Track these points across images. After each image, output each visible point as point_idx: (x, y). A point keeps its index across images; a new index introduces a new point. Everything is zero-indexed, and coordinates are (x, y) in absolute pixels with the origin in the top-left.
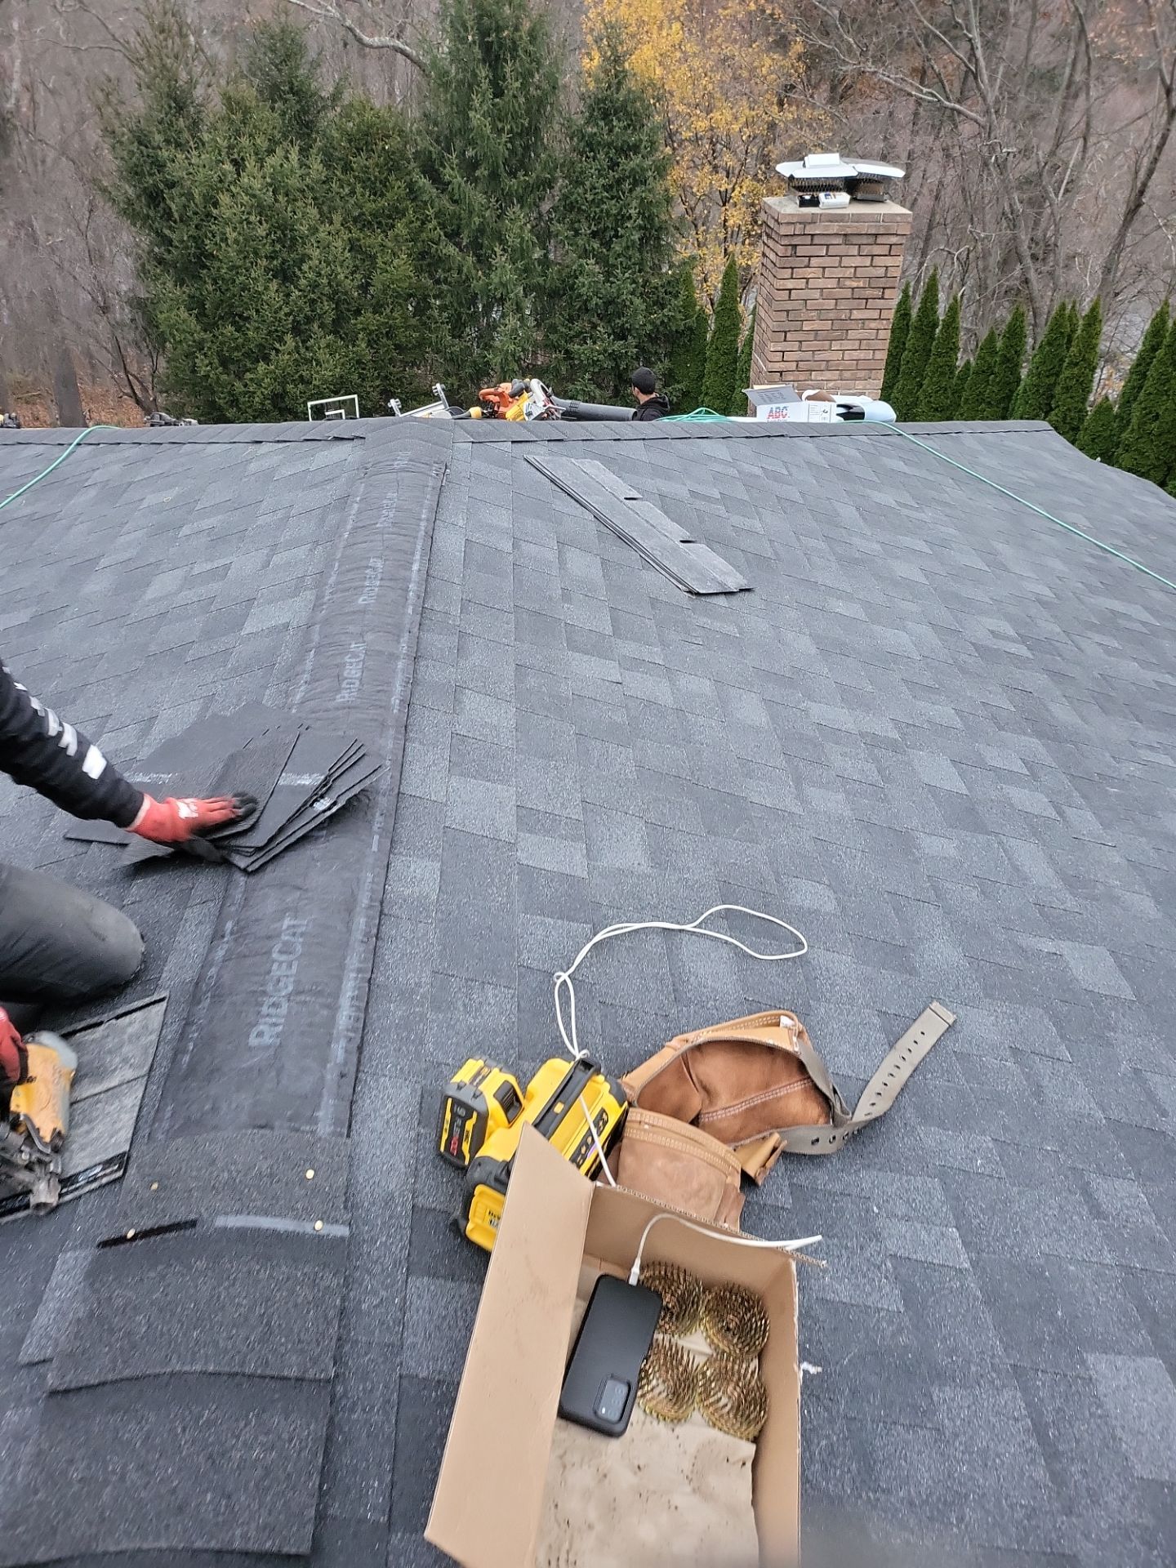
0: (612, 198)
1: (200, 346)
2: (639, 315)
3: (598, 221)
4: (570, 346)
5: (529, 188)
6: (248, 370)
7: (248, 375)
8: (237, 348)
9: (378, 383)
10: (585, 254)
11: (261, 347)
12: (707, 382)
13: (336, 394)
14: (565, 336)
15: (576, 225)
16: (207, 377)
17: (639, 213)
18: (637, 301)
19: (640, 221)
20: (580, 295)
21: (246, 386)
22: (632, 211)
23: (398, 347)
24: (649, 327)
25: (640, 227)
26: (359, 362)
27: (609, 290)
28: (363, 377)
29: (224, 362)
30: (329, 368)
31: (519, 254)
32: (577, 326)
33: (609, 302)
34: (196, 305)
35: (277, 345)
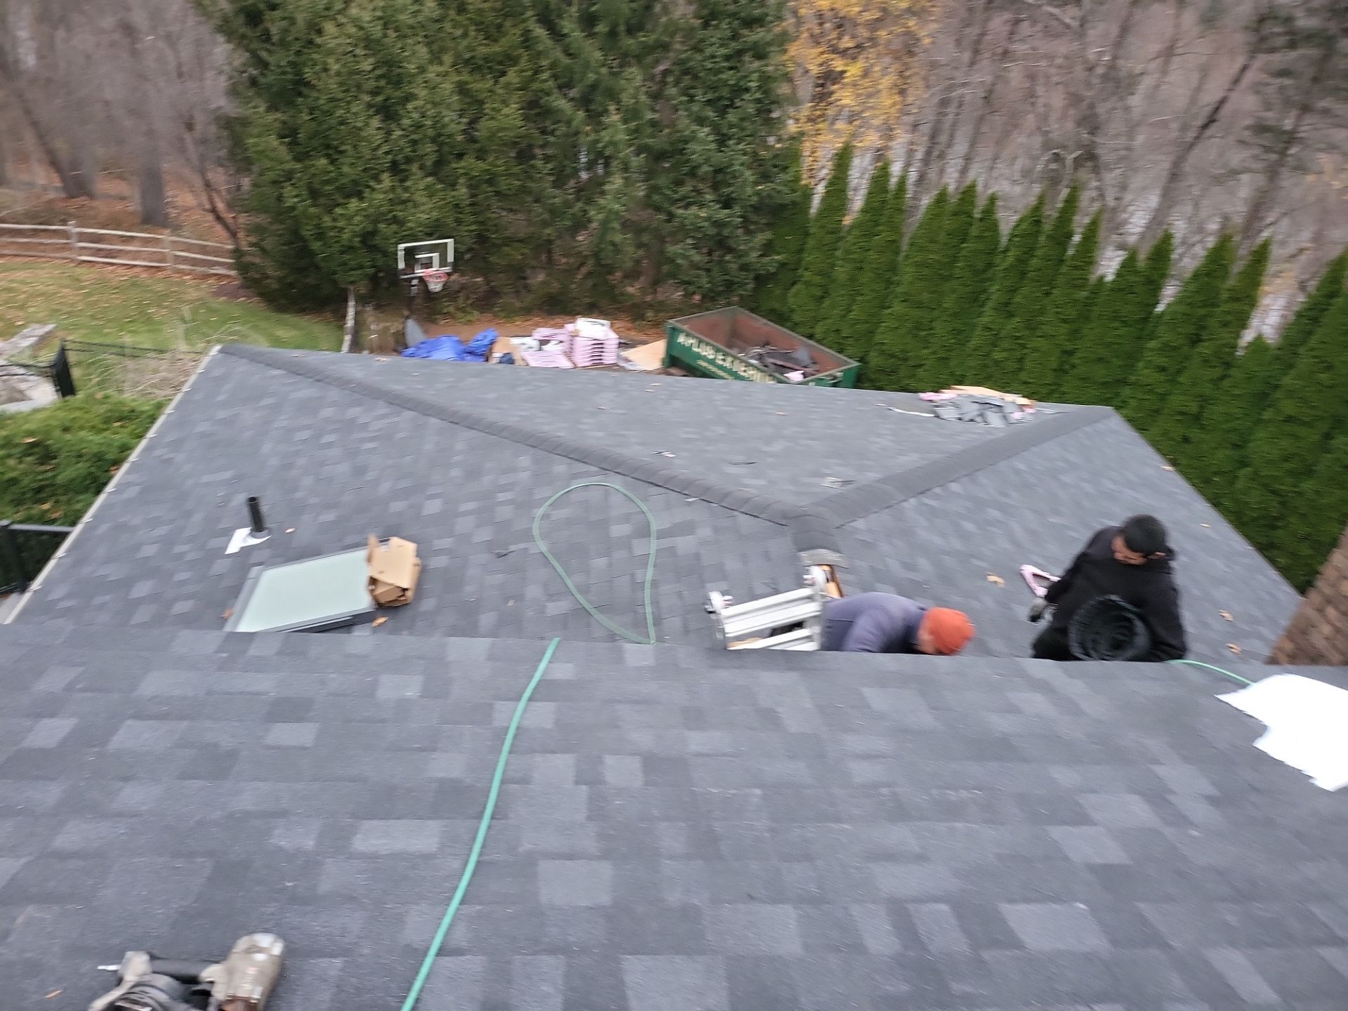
0: (731, 68)
1: (289, 176)
2: (748, 186)
3: (714, 88)
4: (673, 209)
5: (648, 49)
6: (338, 205)
7: (338, 211)
8: (327, 182)
9: (474, 227)
10: (701, 121)
11: (355, 182)
12: (808, 258)
13: (430, 236)
14: (668, 198)
15: (692, 91)
16: (293, 208)
17: (759, 87)
18: (748, 173)
19: (758, 95)
20: (688, 161)
21: (335, 220)
22: (753, 84)
23: (498, 193)
24: (755, 199)
25: (758, 101)
26: (457, 206)
27: (719, 158)
28: (459, 222)
29: (314, 194)
30: (424, 211)
31: (631, 115)
32: (684, 190)
33: (719, 171)
34: (289, 134)
35: (372, 183)
